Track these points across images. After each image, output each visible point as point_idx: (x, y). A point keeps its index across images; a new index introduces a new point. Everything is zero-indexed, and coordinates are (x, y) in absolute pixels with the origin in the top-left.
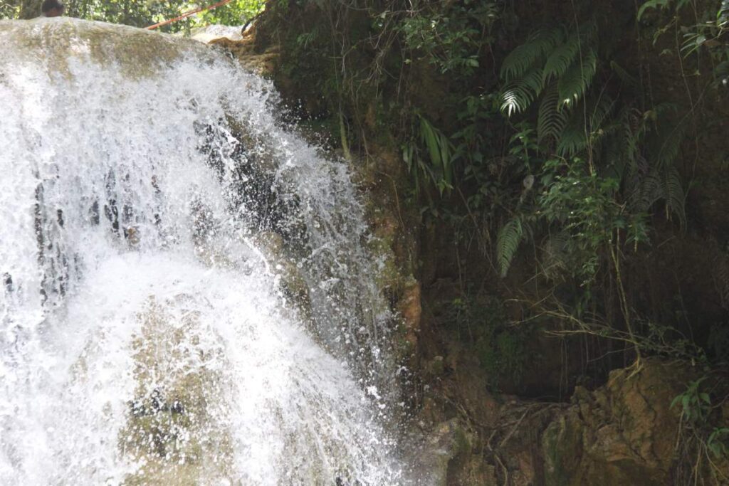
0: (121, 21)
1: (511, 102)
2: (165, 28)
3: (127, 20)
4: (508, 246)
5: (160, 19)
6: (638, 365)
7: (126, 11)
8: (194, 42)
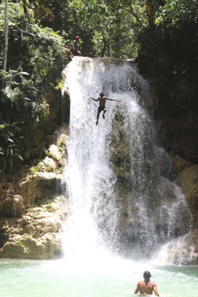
0: (115, 57)
1: (174, 73)
2: (121, 59)
3: (116, 57)
4: (172, 95)
5: (121, 57)
6: (191, 113)
7: (116, 56)
8: (127, 61)
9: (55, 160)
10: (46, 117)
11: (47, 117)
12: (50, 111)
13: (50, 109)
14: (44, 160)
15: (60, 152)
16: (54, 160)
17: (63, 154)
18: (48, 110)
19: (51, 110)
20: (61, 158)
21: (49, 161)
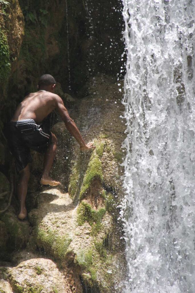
9: (64, 264)
10: (8, 54)
11: (12, 56)
12: (28, 25)
13: (25, 13)
14: (13, 271)
15: (86, 224)
16: (60, 268)
17: (102, 235)
18: (19, 18)
19: (32, 17)
20: (95, 252)
21: (39, 271)
